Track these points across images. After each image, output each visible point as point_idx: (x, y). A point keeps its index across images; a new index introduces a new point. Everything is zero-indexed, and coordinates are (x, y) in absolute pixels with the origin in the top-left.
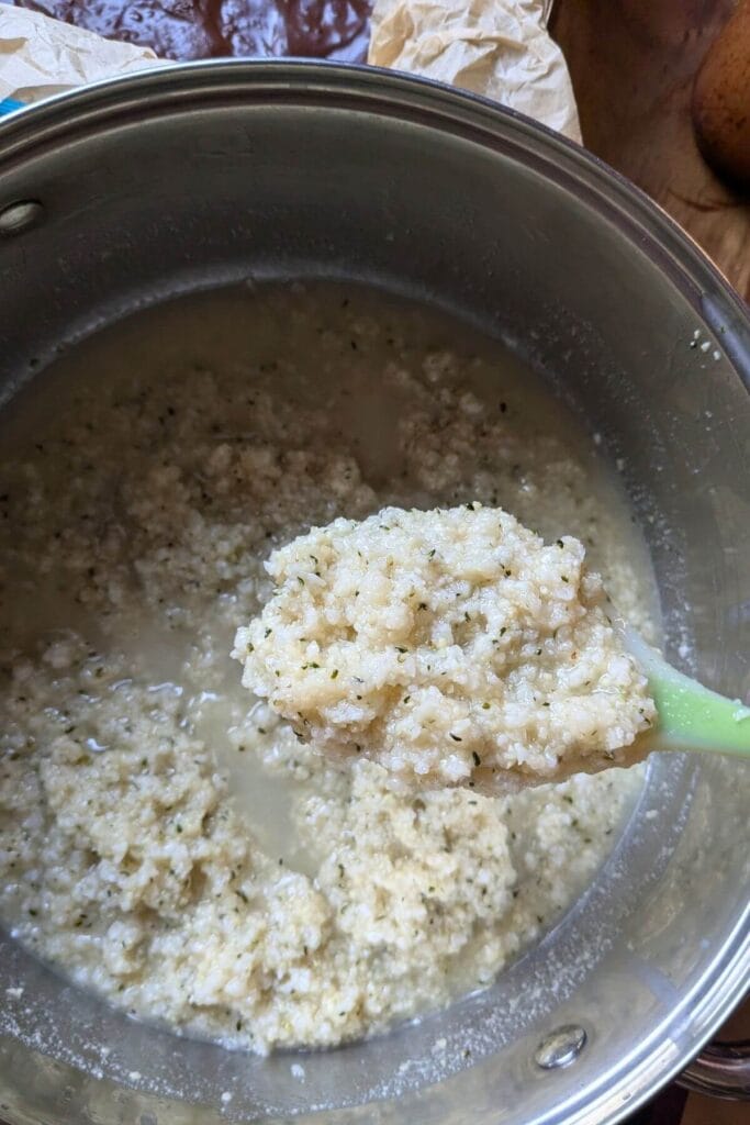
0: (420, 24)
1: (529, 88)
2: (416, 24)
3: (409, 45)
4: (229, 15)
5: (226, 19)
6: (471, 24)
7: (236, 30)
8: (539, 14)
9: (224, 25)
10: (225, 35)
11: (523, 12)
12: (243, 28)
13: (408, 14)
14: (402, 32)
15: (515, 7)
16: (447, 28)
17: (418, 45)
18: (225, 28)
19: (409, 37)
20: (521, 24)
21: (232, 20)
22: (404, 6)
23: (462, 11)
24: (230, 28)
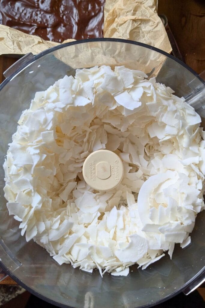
0: (119, 14)
1: (152, 31)
2: (118, 14)
3: (116, 19)
4: (62, 11)
5: (61, 12)
6: (134, 14)
7: (64, 15)
8: (154, 8)
9: (61, 13)
10: (61, 16)
11: (149, 9)
12: (66, 14)
13: (116, 11)
14: (114, 16)
15: (147, 7)
16: (127, 16)
17: (118, 21)
18: (61, 15)
19: (116, 17)
20: (149, 12)
21: (63, 12)
22: (115, 8)
23: (131, 10)
24: (62, 14)
